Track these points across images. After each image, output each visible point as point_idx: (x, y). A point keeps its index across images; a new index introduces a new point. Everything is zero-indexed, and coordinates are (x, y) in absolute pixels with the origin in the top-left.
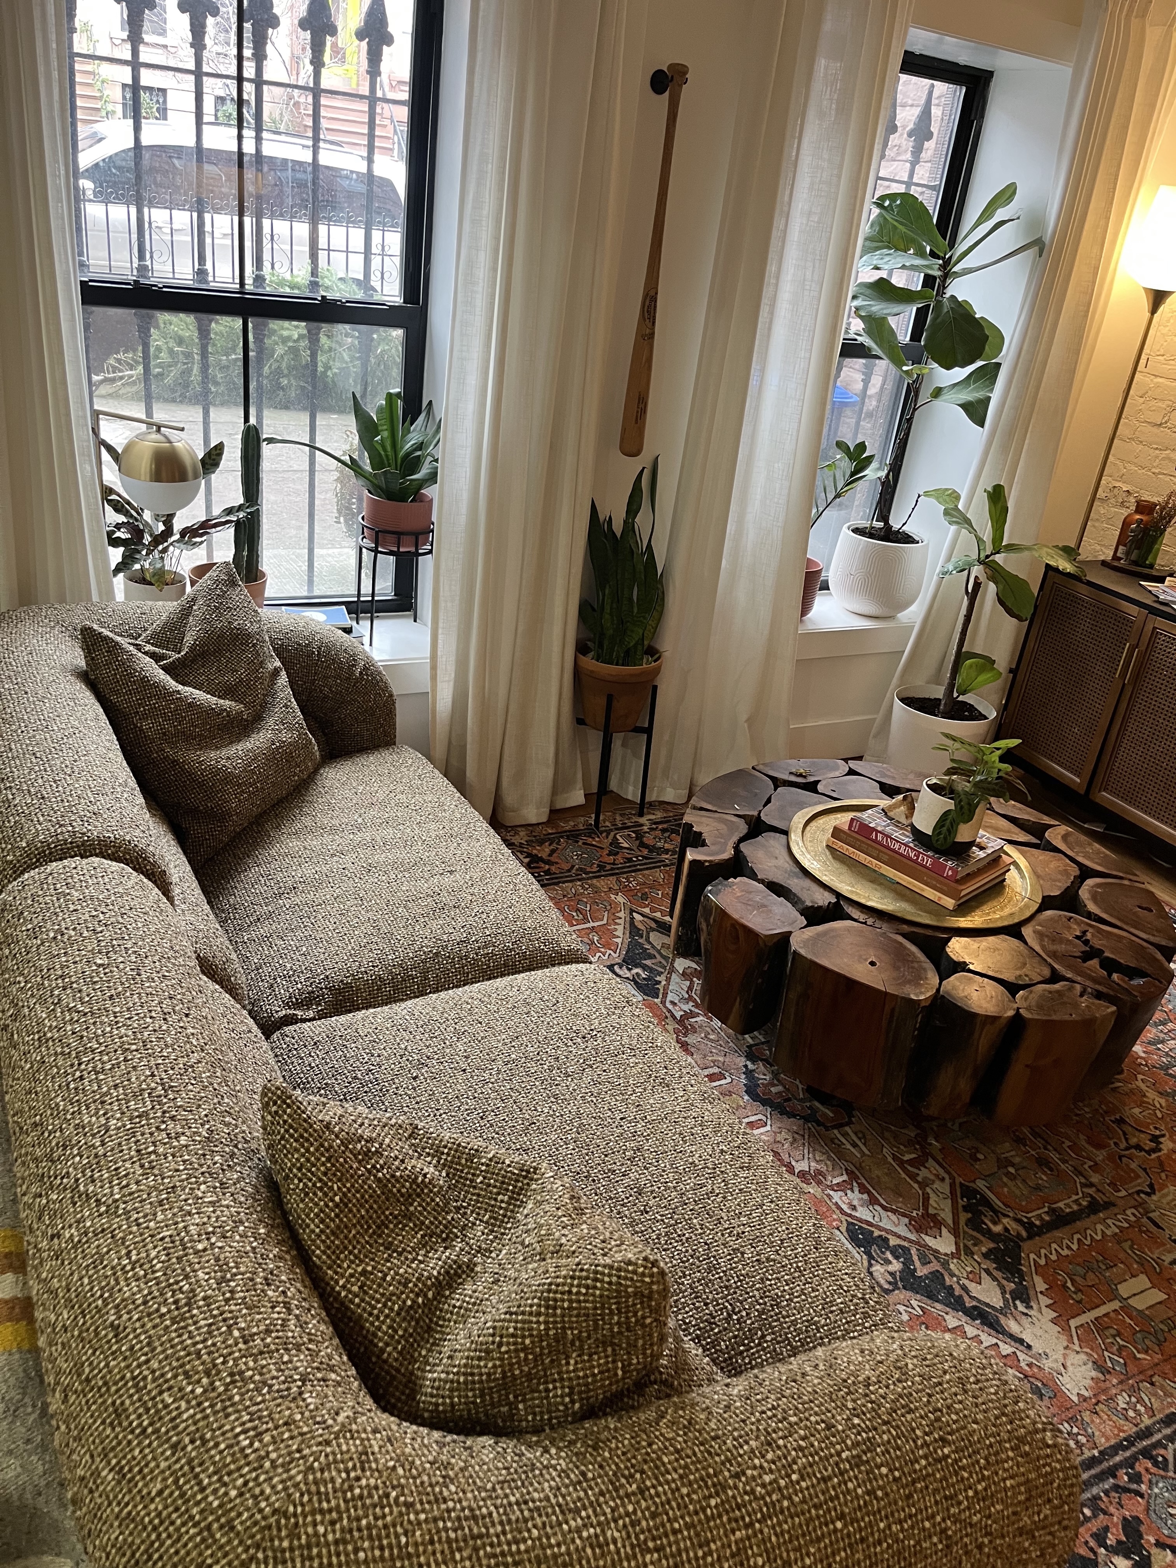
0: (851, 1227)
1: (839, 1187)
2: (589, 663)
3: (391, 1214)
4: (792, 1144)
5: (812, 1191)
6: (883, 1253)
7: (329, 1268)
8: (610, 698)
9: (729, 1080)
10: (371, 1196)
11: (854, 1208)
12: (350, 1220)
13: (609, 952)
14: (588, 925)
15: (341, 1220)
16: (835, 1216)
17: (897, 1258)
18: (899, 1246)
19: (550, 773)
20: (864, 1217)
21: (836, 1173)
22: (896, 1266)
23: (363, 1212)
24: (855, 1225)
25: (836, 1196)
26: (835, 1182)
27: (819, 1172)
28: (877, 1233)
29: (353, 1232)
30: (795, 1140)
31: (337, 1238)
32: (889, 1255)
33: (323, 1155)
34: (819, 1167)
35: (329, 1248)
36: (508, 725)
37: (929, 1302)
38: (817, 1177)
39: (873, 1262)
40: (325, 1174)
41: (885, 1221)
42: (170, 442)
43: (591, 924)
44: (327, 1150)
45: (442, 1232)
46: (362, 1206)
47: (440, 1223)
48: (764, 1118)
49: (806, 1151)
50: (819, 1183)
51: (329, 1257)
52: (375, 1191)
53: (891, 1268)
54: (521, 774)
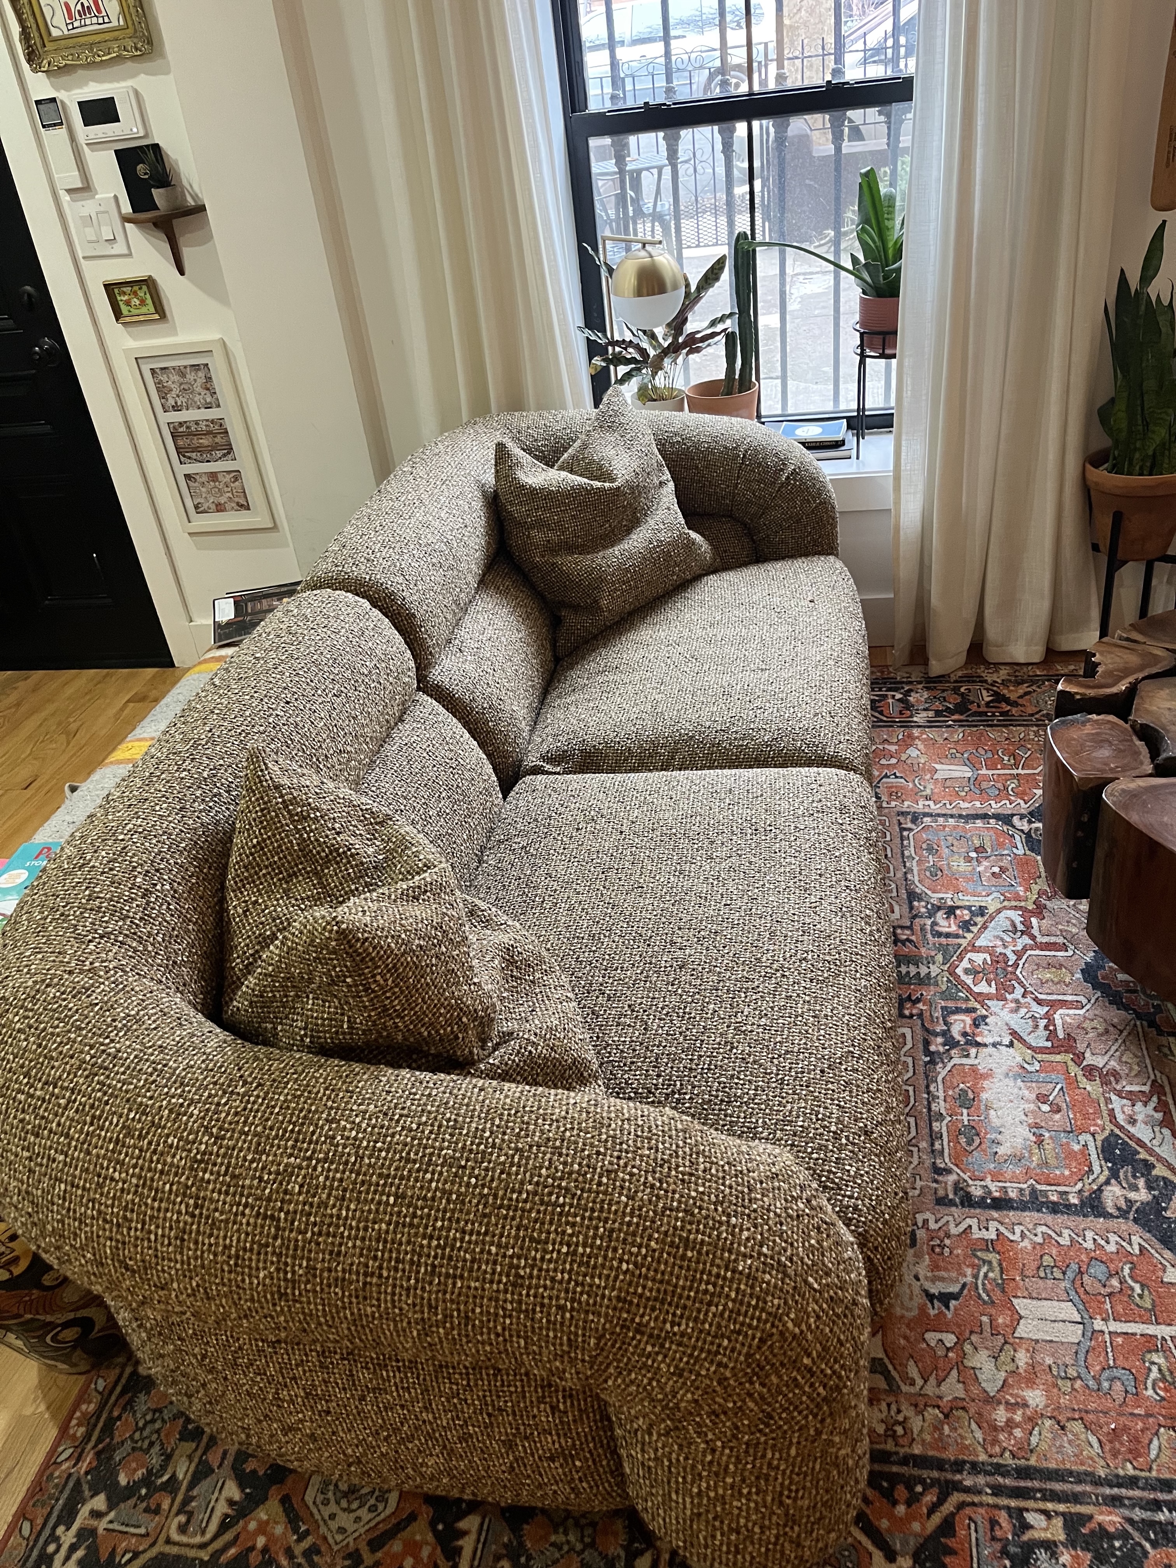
0: (1112, 1139)
1: (1132, 1097)
2: (1100, 475)
3: (304, 869)
4: (1100, 1035)
5: (1089, 1088)
6: (1134, 1177)
7: (234, 891)
8: (1118, 518)
9: (1070, 953)
10: (287, 848)
11: (1133, 1121)
12: (262, 861)
13: (1019, 801)
14: (1015, 772)
15: (254, 859)
16: (1099, 1122)
17: (1150, 1188)
18: (1164, 1178)
19: (1045, 605)
20: (1139, 1136)
21: (1136, 1080)
22: (1142, 1195)
23: (276, 859)
24: (1121, 1138)
25: (1117, 1103)
26: (1128, 1088)
27: (1115, 1074)
28: (1143, 1155)
29: (264, 871)
30: (1107, 1031)
31: (247, 871)
32: (1141, 1183)
33: (259, 805)
34: (1118, 1068)
35: (238, 876)
36: (991, 547)
37: (1158, 1246)
38: (1108, 1078)
39: (1113, 1181)
40: (254, 820)
41: (1165, 1147)
42: (651, 257)
43: (1020, 771)
44: (265, 803)
45: (341, 896)
46: (278, 854)
47: (343, 889)
48: (1084, 1001)
49: (1114, 1048)
50: (1105, 1083)
51: (236, 883)
52: (292, 846)
53: (1132, 1195)
54: (1009, 604)
